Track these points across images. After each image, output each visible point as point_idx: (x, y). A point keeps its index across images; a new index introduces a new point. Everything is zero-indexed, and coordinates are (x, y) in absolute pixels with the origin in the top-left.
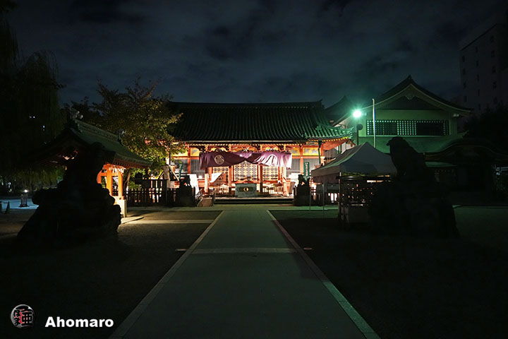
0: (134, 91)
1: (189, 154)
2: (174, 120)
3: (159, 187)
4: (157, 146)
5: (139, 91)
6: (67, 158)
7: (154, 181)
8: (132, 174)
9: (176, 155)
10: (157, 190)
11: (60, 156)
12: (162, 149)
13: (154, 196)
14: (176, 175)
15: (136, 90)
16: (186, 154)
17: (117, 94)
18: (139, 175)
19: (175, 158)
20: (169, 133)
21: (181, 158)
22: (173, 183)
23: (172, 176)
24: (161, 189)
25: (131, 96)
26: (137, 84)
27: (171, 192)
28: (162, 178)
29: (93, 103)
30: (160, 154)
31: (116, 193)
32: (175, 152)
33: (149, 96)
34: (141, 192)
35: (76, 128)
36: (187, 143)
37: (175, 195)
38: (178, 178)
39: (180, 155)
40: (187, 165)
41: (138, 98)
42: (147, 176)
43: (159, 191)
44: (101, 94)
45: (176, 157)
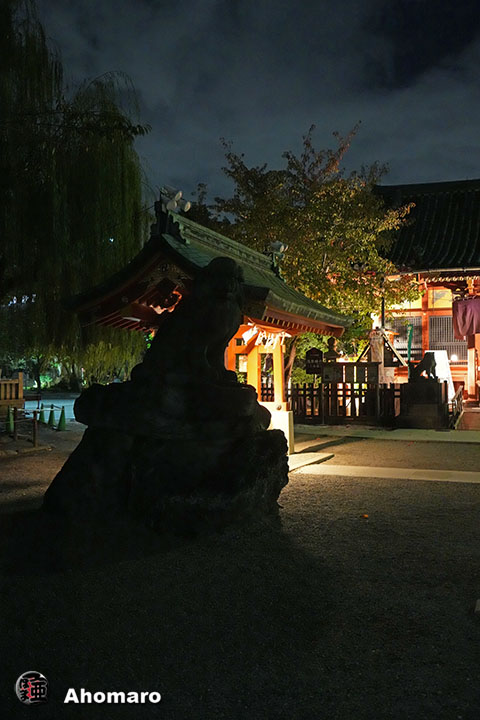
0: (300, 160)
1: (425, 304)
2: (392, 222)
3: (360, 381)
4: (354, 285)
5: (313, 159)
6: (159, 311)
7: (349, 366)
8: (298, 351)
9: (397, 307)
10: (356, 386)
11: (144, 305)
12: (364, 291)
13: (348, 401)
14: (398, 353)
15: (306, 158)
16: (418, 304)
17: (265, 172)
18: (314, 353)
19: (395, 315)
20: (381, 253)
21: (407, 314)
22: (391, 371)
23: (389, 353)
24: (364, 386)
25: (294, 172)
26: (307, 144)
27: (389, 392)
28: (364, 360)
29: (217, 200)
30: (360, 305)
31: (269, 395)
32: (395, 297)
33: (335, 170)
34: (319, 390)
35: (176, 234)
36: (424, 276)
37: (397, 400)
38: (404, 361)
39: (406, 305)
40: (420, 329)
41: (309, 177)
42: (333, 354)
43: (360, 389)
44: (231, 174)
45: (397, 311)
